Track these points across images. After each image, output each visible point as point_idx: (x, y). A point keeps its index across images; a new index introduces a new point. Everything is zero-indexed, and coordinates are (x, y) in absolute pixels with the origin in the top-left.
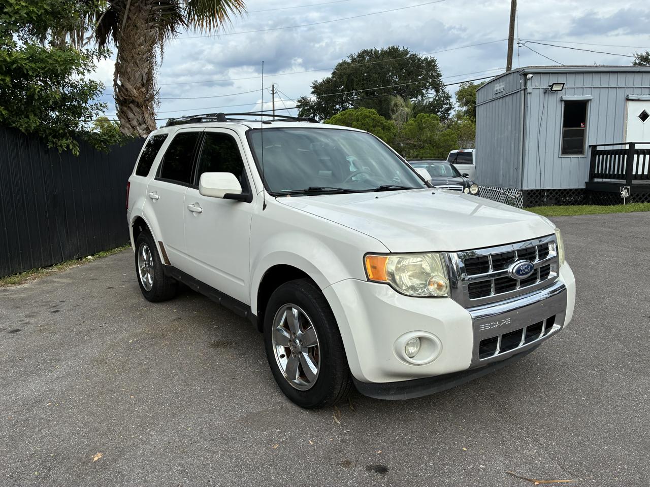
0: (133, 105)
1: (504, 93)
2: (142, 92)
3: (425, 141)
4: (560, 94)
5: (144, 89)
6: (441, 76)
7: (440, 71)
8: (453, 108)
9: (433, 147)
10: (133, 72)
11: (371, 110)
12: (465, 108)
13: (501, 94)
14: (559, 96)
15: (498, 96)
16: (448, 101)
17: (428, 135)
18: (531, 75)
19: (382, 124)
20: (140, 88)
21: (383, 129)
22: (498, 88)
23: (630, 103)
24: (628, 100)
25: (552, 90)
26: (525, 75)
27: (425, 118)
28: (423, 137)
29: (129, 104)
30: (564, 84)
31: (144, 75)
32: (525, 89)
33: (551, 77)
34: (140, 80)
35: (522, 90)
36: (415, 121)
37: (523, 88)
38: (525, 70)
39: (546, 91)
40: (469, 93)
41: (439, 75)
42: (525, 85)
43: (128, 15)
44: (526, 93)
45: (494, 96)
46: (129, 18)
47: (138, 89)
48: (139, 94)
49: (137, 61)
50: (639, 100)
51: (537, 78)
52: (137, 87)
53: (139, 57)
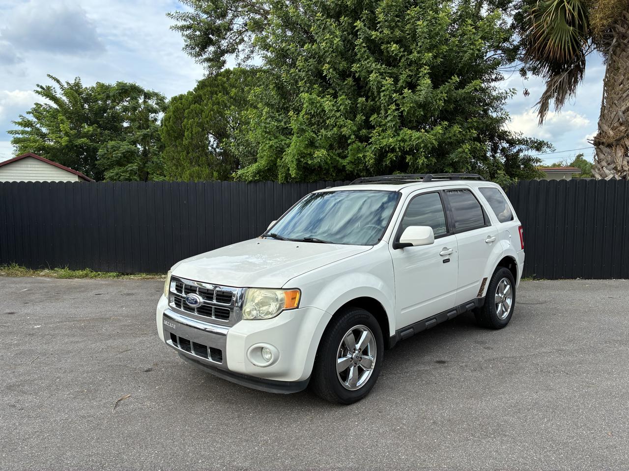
2: (619, 131)
5: (622, 128)
20: (617, 127)
34: (616, 121)
48: (616, 133)
52: (614, 127)
53: (617, 97)
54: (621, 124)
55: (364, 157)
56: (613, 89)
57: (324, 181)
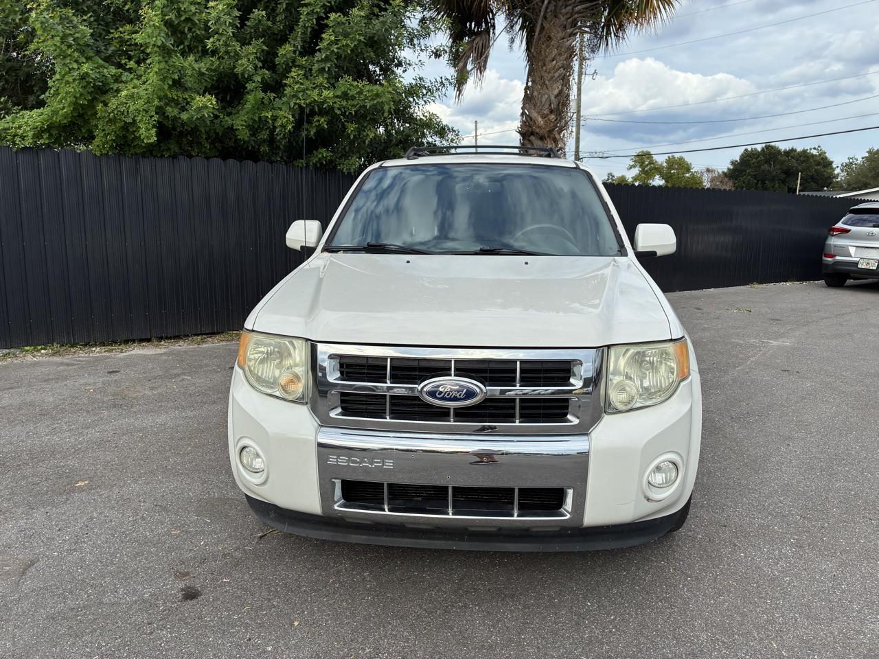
0: (534, 138)
2: (549, 120)
5: (552, 117)
10: (540, 96)
20: (548, 115)
29: (529, 136)
31: (553, 98)
34: (547, 106)
43: (542, 24)
46: (542, 28)
47: (544, 116)
48: (546, 122)
49: (547, 82)
52: (544, 114)
53: (549, 76)
54: (551, 112)
55: (275, 118)
56: (544, 65)
57: (187, 156)
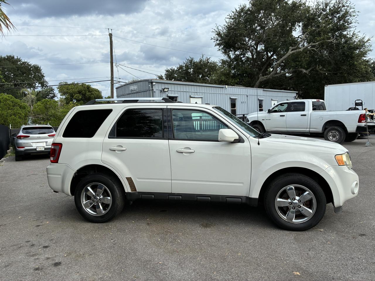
1: (137, 91)
3: (51, 116)
4: (167, 93)
6: (44, 77)
7: (44, 74)
8: (56, 96)
9: (56, 119)
11: (9, 95)
12: (64, 97)
13: (135, 91)
14: (166, 94)
15: (133, 92)
16: (52, 92)
17: (53, 112)
18: (155, 83)
19: (19, 104)
21: (20, 108)
22: (133, 88)
23: (191, 98)
24: (191, 97)
25: (164, 91)
26: (152, 83)
27: (49, 102)
28: (50, 113)
30: (168, 88)
32: (152, 90)
33: (163, 85)
35: (151, 90)
36: (42, 104)
37: (151, 89)
38: (152, 81)
39: (161, 91)
40: (67, 88)
41: (43, 76)
42: (152, 87)
44: (153, 92)
45: (130, 92)
50: (194, 97)
51: (157, 84)
